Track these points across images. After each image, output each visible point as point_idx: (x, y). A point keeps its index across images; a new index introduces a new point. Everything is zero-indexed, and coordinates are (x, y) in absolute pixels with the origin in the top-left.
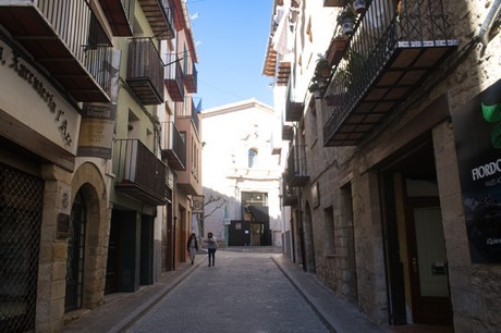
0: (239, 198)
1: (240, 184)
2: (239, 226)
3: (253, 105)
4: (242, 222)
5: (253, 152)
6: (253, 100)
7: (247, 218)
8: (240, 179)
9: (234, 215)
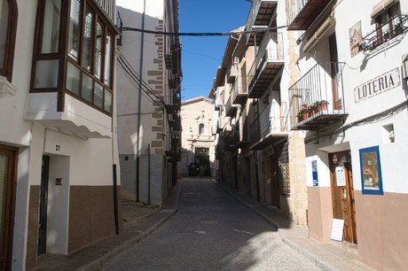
0: (194, 151)
1: (194, 144)
2: (193, 166)
3: (202, 100)
4: (195, 163)
5: (202, 126)
6: (202, 97)
7: (198, 162)
8: (195, 141)
9: (191, 160)
